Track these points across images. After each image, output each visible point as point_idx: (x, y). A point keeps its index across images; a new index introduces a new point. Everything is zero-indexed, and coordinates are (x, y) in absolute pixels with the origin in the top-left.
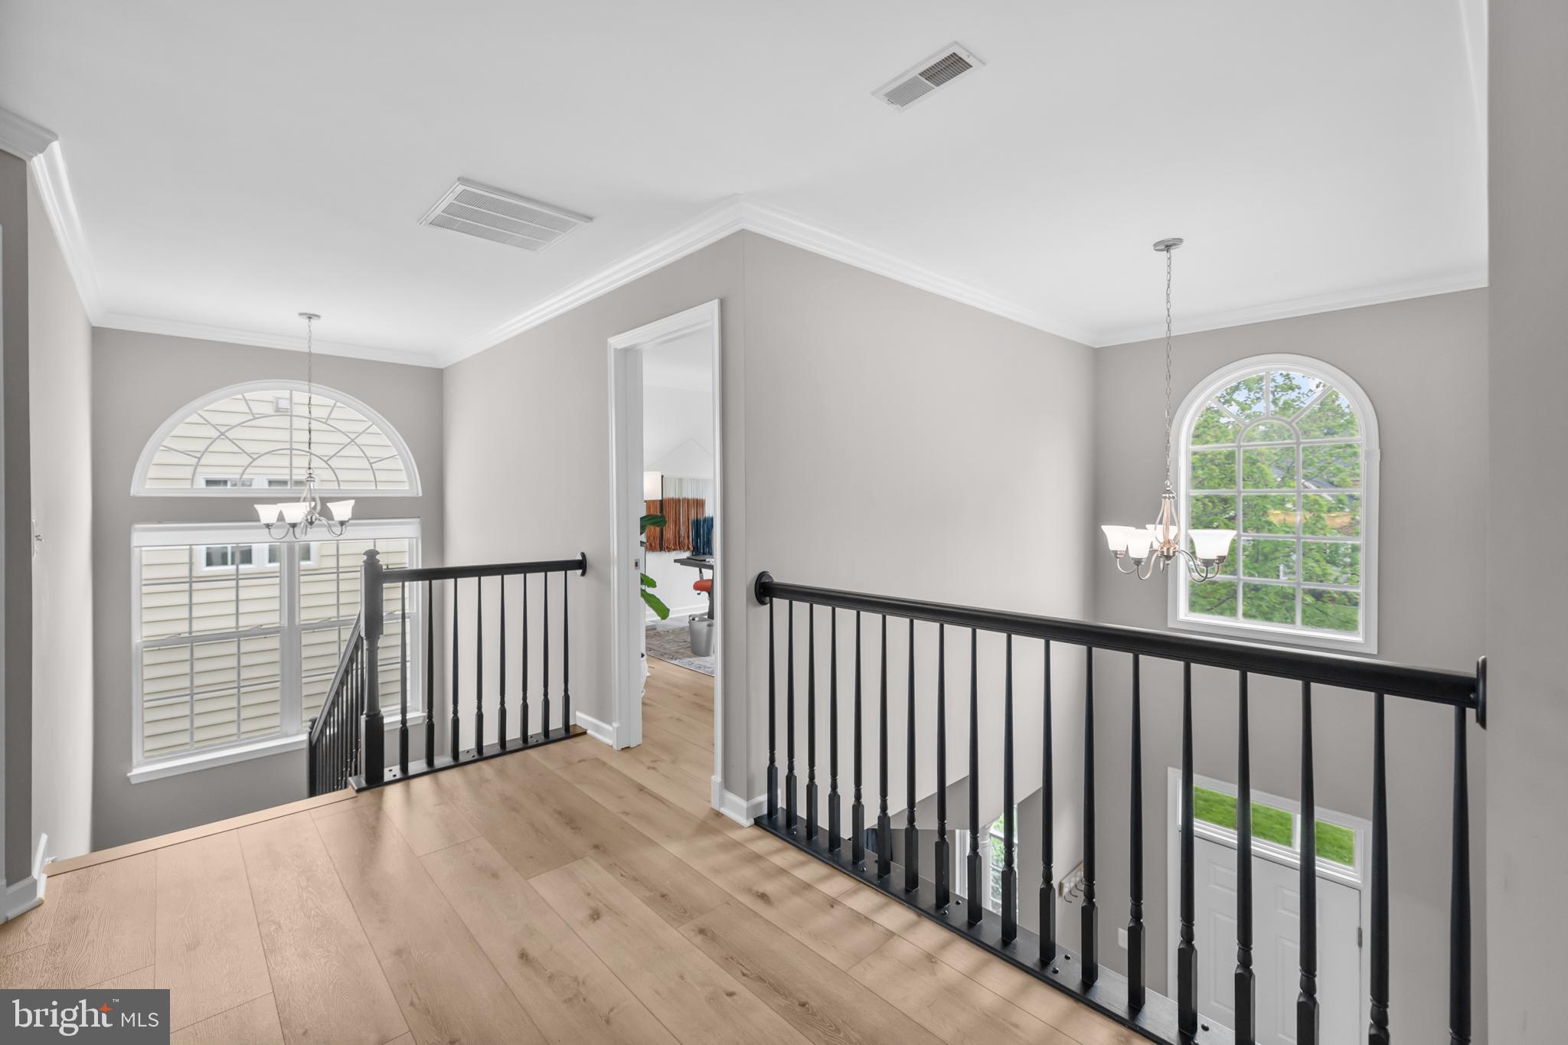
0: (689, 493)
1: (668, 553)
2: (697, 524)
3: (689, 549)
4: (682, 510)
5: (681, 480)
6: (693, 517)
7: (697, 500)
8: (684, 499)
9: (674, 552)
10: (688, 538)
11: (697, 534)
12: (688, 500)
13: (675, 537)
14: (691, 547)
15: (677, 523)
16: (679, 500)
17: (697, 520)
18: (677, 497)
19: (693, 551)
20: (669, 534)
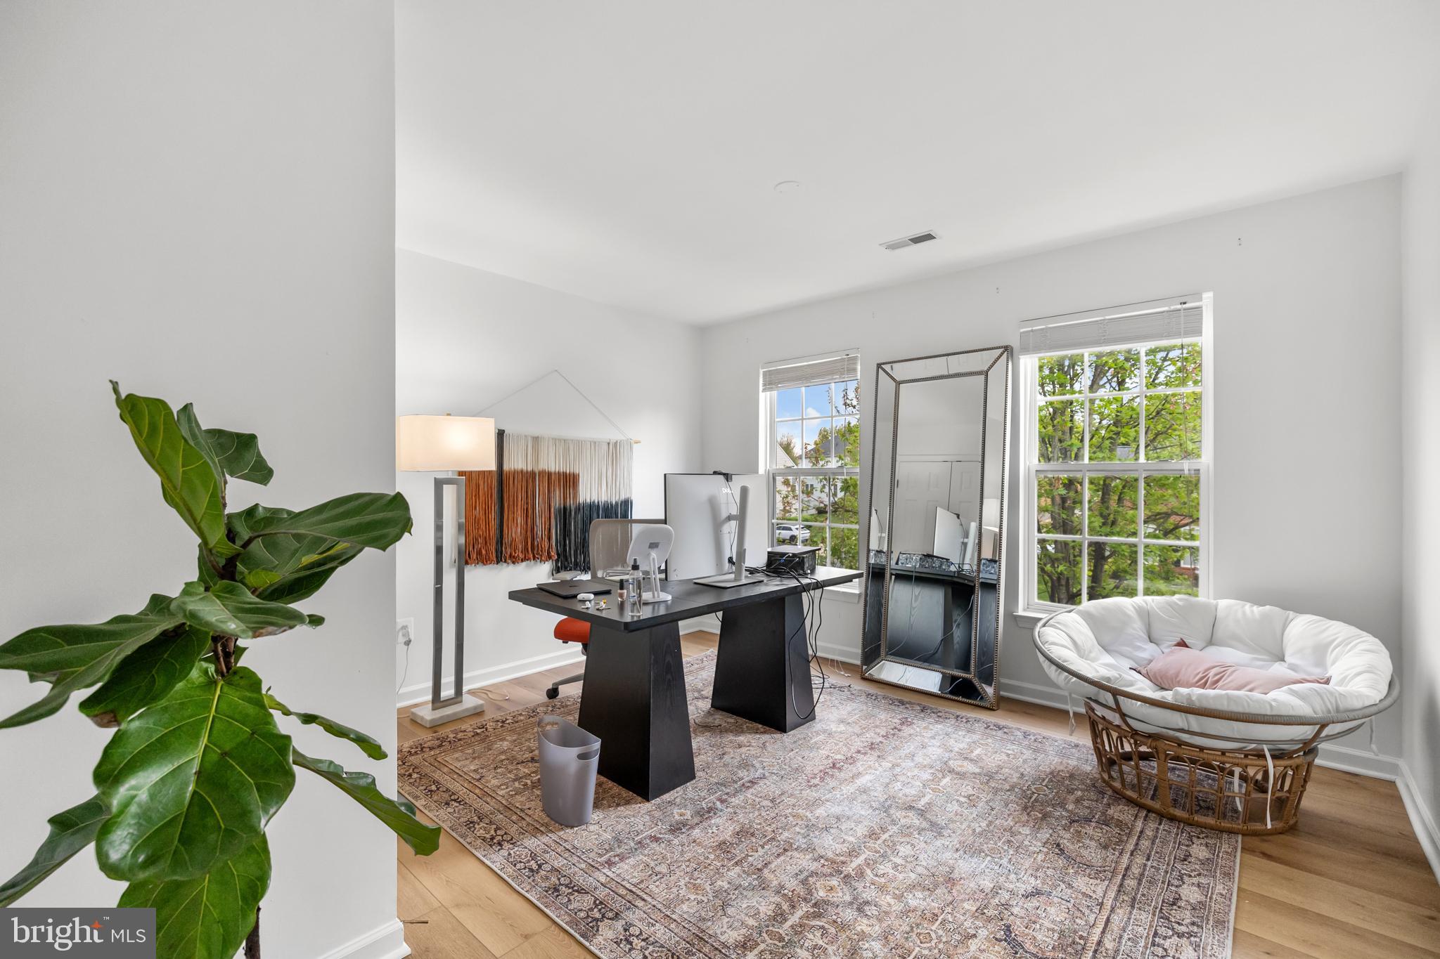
0: (550, 462)
1: (511, 567)
2: (564, 514)
3: (550, 557)
4: (540, 488)
5: (536, 439)
6: (557, 502)
7: (565, 474)
8: (542, 473)
9: (524, 564)
10: (549, 539)
11: (565, 532)
12: (549, 474)
13: (526, 539)
14: (553, 553)
15: (529, 513)
16: (533, 474)
17: (565, 508)
18: (530, 469)
19: (557, 561)
20: (515, 531)
